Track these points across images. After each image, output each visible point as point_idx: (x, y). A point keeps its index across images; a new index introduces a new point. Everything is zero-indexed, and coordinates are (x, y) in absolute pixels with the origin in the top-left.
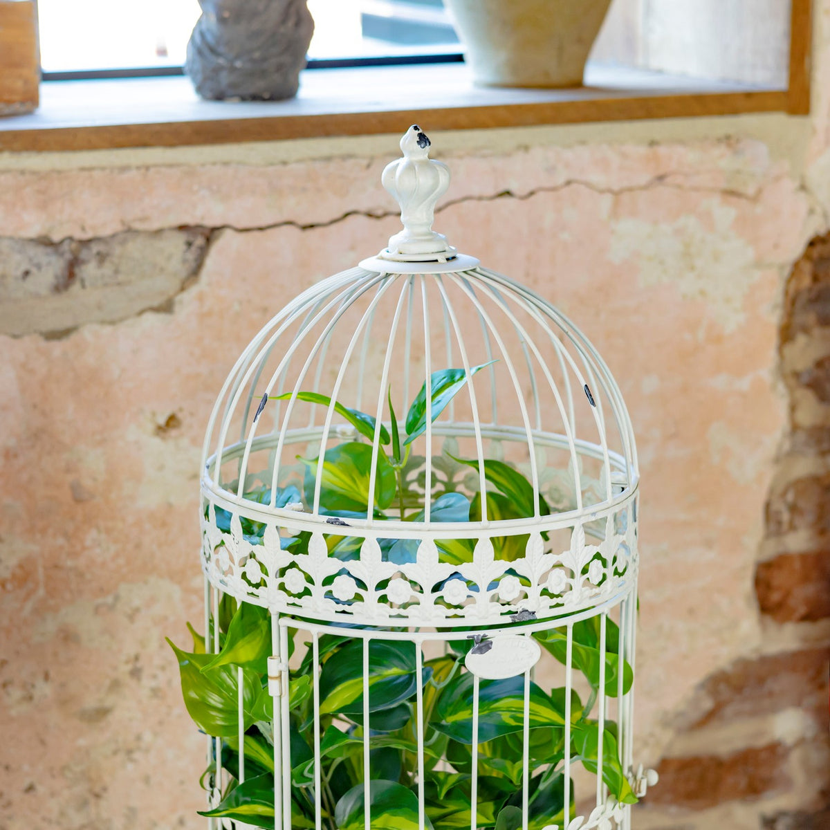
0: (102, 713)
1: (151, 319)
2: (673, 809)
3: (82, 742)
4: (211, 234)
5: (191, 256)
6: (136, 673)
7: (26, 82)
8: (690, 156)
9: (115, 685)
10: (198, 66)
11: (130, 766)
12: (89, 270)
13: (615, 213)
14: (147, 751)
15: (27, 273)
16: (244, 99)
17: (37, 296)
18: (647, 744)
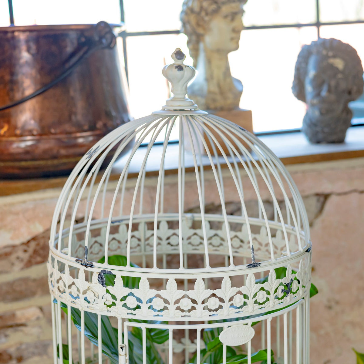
4: (326, 197)
5: (319, 205)
16: (328, 142)
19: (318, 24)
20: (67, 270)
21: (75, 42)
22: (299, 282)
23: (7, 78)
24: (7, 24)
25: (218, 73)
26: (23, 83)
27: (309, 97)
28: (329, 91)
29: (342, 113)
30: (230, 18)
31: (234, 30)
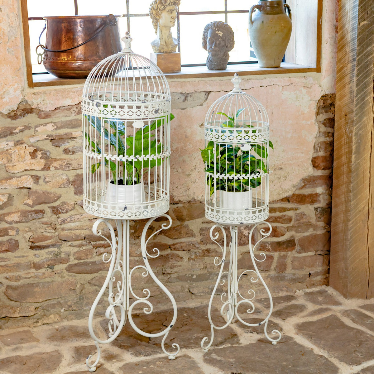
0: (190, 175)
1: (199, 106)
2: (296, 204)
3: (186, 180)
4: (209, 93)
5: (206, 96)
6: (195, 168)
7: (179, 67)
8: (297, 80)
9: (192, 170)
10: (208, 64)
11: (194, 185)
12: (189, 98)
13: (283, 90)
15: (178, 99)
16: (216, 70)
17: (180, 102)
18: (290, 190)
19: (226, 12)
20: (87, 103)
21: (100, 23)
22: (162, 110)
23: (72, 37)
25: (165, 37)
26: (78, 39)
27: (208, 48)
28: (215, 46)
29: (223, 56)
30: (170, 12)
31: (172, 17)
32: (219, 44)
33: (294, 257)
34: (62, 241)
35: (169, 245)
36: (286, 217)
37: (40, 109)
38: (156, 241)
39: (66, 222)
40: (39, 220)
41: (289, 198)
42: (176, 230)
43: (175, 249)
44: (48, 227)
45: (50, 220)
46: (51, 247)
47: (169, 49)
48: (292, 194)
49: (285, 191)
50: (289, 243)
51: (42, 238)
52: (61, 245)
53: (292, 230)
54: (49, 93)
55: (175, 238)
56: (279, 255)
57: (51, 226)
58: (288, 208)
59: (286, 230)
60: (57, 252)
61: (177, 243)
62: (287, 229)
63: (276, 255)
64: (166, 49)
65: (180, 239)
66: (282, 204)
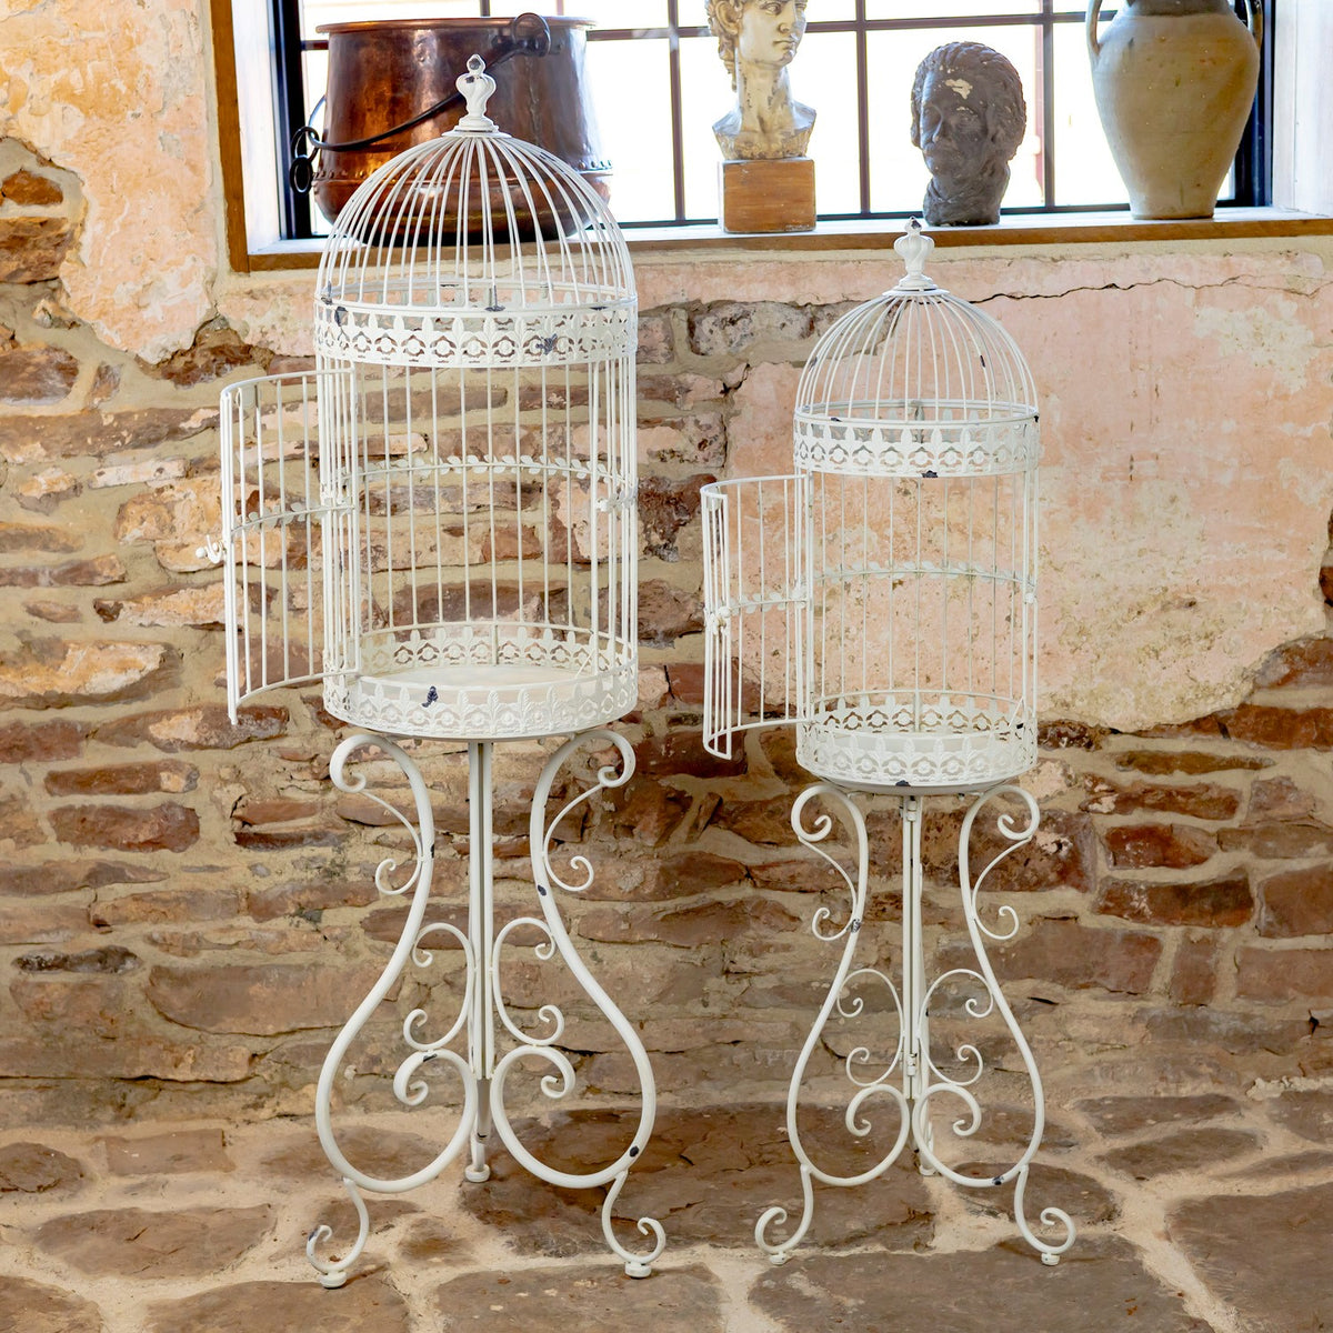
2: (1254, 745)
8: (1257, 264)
10: (927, 203)
12: (823, 325)
13: (1197, 302)
14: (853, 640)
15: (784, 325)
16: (953, 224)
17: (790, 339)
18: (1229, 691)
19: (1047, 18)
24: (477, 13)
25: (760, 101)
28: (942, 134)
29: (982, 174)
30: (772, 8)
31: (779, 29)
32: (960, 127)
33: (1248, 951)
34: (352, 825)
35: (746, 868)
36: (1214, 794)
37: (271, 347)
38: (696, 847)
39: (364, 755)
40: (272, 744)
41: (1227, 718)
42: (772, 814)
43: (767, 884)
44: (300, 770)
45: (308, 747)
46: (311, 844)
47: (775, 146)
48: (1236, 704)
49: (1208, 692)
50: (1227, 895)
51: (279, 806)
52: (345, 838)
53: (1239, 845)
54: (304, 295)
55: (769, 843)
56: (1186, 936)
57: (312, 767)
58: (1223, 759)
59: (1213, 843)
60: (333, 861)
61: (777, 864)
62: (1215, 840)
63: (1172, 936)
64: (760, 146)
65: (788, 846)
66: (1195, 740)
